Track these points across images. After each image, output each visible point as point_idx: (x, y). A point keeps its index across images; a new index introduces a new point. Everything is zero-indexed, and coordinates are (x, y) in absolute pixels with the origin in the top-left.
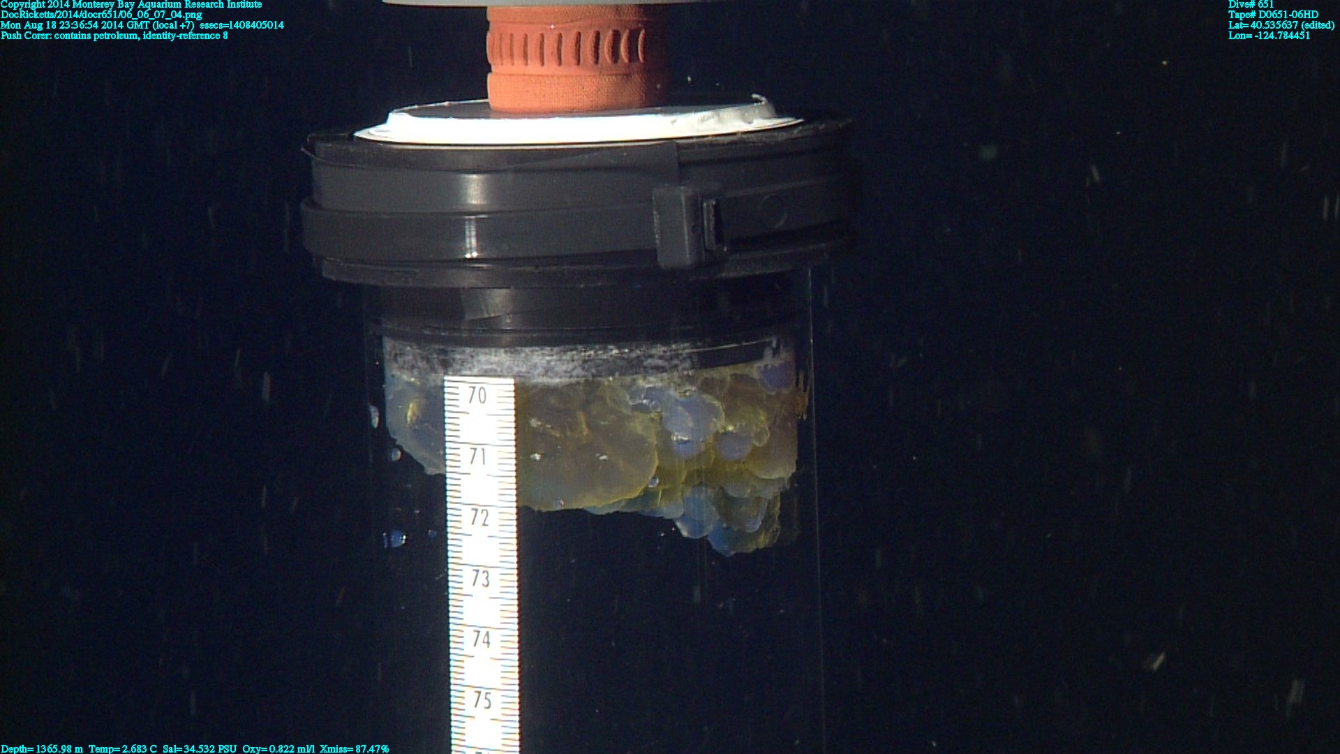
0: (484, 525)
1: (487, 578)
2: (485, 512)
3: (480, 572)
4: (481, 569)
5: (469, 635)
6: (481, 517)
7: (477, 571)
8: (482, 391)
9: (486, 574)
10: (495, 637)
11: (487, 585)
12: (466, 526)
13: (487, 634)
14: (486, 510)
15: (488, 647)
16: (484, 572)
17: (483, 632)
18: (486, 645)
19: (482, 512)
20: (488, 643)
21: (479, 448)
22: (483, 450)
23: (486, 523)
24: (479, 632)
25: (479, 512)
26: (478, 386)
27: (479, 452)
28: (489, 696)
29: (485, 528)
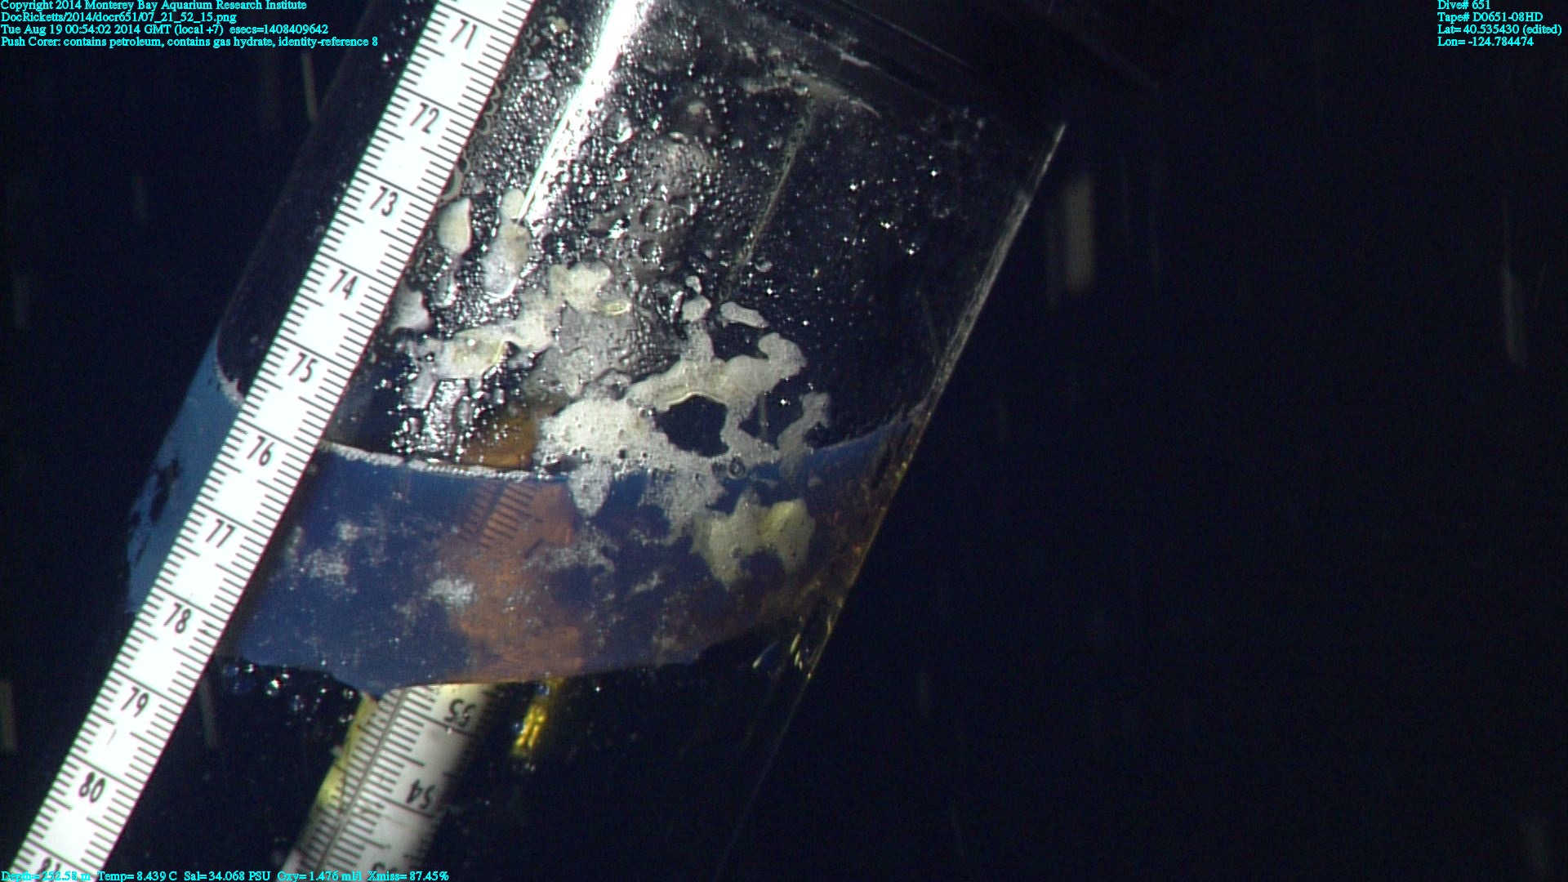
0: (426, 130)
1: (391, 204)
2: (434, 114)
3: (388, 193)
4: (391, 189)
6: (427, 118)
7: (384, 189)
9: (392, 199)
10: (362, 285)
11: (386, 213)
12: (402, 126)
13: (354, 280)
14: (437, 111)
15: (346, 298)
16: (395, 194)
17: (351, 274)
18: (344, 294)
19: (431, 113)
20: (348, 292)
21: (470, 22)
22: (473, 27)
23: (430, 128)
24: (344, 273)
25: (428, 110)
27: (467, 30)
28: (313, 366)
29: (424, 134)
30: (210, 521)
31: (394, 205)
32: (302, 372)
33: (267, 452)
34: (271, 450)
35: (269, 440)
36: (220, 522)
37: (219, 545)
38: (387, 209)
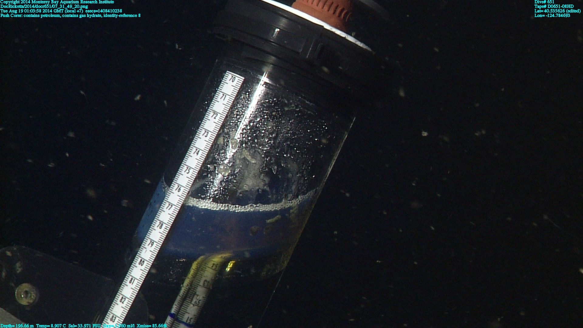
1: (207, 134)
2: (216, 115)
4: (207, 131)
5: (194, 149)
6: (215, 116)
8: (234, 79)
9: (207, 133)
10: (200, 152)
11: (206, 136)
12: (210, 118)
15: (197, 155)
17: (198, 150)
18: (196, 154)
20: (197, 154)
21: (225, 95)
22: (226, 96)
24: (197, 150)
26: (234, 76)
27: (224, 96)
28: (190, 170)
29: (215, 119)
30: (167, 204)
31: (208, 135)
32: (187, 171)
33: (180, 189)
34: (181, 188)
35: (180, 186)
36: (169, 204)
37: (169, 209)
38: (206, 135)
